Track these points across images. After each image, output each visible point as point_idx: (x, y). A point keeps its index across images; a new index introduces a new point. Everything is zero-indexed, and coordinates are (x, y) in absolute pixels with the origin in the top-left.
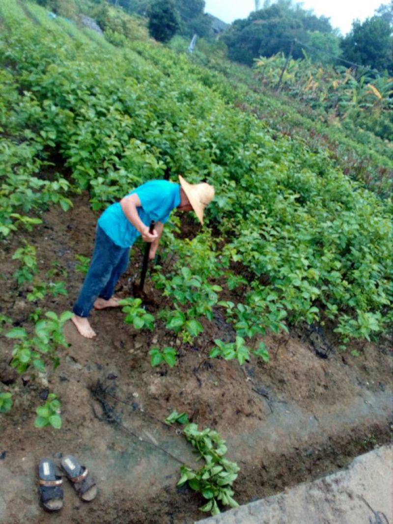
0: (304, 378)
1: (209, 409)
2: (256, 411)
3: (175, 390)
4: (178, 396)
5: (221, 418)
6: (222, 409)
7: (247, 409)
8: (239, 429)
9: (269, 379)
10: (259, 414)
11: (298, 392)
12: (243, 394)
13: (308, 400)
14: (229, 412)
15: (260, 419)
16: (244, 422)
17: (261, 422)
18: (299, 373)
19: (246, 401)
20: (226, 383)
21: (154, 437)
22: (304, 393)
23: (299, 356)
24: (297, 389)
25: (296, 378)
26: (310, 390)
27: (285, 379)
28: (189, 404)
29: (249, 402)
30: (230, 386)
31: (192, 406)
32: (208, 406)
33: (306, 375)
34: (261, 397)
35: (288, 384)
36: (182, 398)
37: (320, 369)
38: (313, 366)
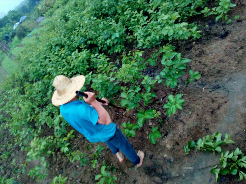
0: (227, 57)
1: (198, 128)
2: (220, 101)
3: (177, 137)
4: (180, 139)
5: (208, 124)
6: (204, 120)
7: (215, 105)
8: (221, 119)
9: (213, 77)
10: (224, 100)
11: (231, 67)
12: (207, 101)
13: (240, 65)
14: (208, 118)
15: (226, 102)
16: (220, 113)
17: (228, 103)
18: (222, 59)
19: (211, 103)
20: (194, 107)
21: (189, 166)
22: (234, 64)
23: (214, 51)
24: (229, 66)
25: (224, 62)
26: (236, 59)
27: (219, 69)
28: (188, 136)
29: (213, 101)
30: (197, 106)
31: (190, 135)
32: (196, 127)
33: (227, 55)
34: (217, 91)
35: (223, 69)
36: (182, 137)
37: (230, 44)
38: (226, 46)
